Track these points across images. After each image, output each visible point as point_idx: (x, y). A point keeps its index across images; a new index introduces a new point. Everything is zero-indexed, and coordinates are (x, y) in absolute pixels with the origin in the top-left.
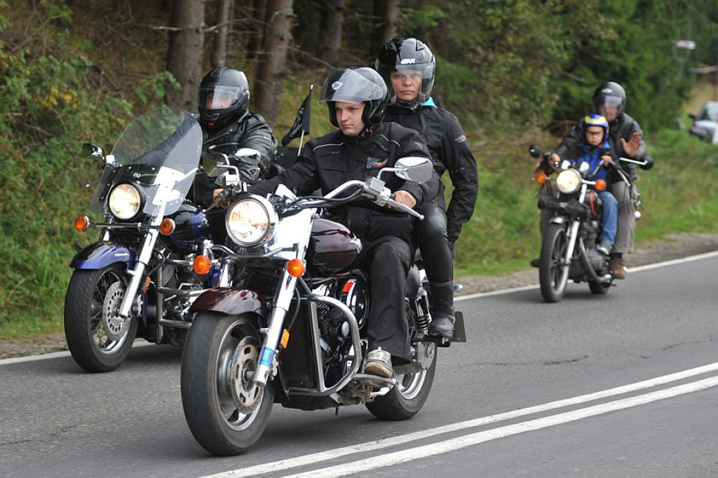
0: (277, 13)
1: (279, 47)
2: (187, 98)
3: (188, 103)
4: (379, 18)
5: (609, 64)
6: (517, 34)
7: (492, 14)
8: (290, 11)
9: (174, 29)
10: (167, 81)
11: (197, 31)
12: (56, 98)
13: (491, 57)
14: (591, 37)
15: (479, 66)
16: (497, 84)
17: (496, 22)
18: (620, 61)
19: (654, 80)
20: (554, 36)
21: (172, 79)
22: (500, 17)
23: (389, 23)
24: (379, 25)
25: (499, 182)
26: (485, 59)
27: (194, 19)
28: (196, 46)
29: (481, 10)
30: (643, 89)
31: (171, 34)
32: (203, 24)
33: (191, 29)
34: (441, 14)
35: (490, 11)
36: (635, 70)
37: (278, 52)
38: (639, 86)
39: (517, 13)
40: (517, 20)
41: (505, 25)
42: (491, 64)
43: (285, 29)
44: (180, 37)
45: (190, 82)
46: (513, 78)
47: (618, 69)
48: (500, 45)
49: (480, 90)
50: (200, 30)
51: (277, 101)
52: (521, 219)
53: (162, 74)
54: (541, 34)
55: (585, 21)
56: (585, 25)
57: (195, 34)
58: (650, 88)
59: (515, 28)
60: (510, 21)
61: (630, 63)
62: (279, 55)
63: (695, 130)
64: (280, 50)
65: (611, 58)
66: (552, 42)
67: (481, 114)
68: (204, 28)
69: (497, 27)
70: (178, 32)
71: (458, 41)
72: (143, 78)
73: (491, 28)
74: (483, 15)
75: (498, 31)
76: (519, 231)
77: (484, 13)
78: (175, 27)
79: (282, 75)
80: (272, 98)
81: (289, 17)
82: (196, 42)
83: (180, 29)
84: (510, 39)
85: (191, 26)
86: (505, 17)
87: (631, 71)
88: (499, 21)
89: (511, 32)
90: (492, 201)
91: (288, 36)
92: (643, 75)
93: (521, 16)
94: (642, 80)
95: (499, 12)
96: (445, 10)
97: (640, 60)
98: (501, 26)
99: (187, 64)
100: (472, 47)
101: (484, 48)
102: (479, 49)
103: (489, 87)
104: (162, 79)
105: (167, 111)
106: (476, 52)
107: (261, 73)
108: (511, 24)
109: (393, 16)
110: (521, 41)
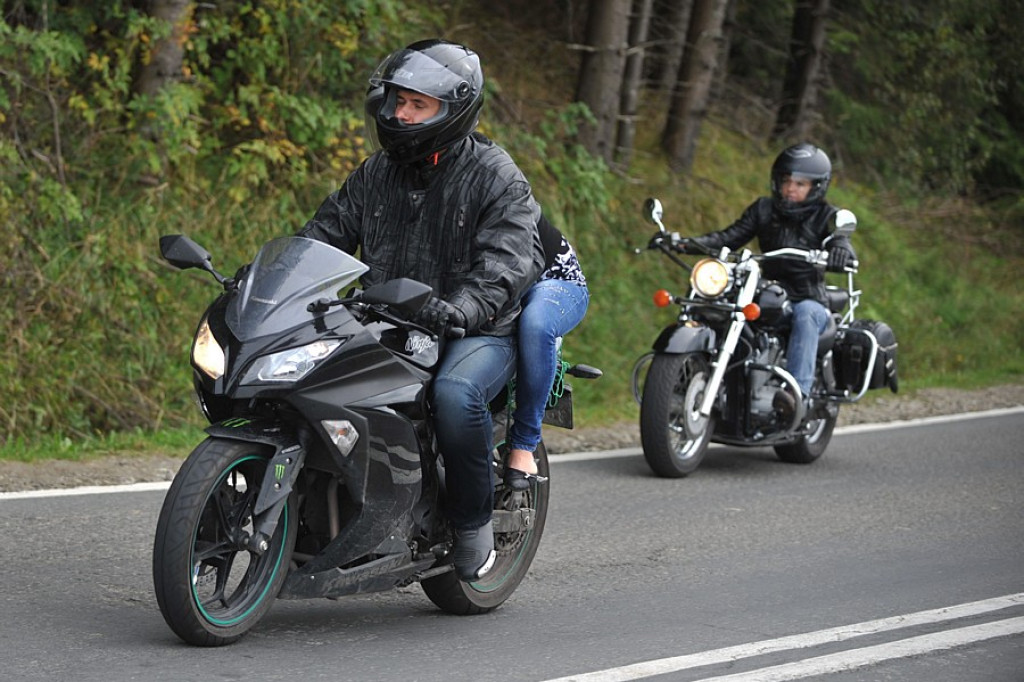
0: (705, 34)
1: (702, 77)
2: (600, 137)
3: (601, 145)
4: (801, 43)
6: (937, 68)
7: (905, 40)
8: (717, 32)
9: (590, 49)
10: (581, 115)
11: (618, 53)
13: (903, 96)
15: (886, 107)
17: (907, 50)
20: (982, 73)
21: (588, 113)
22: (913, 44)
23: (813, 51)
24: (801, 53)
25: (930, 264)
26: (895, 99)
27: (616, 38)
28: (616, 72)
29: (891, 33)
31: (585, 55)
32: (625, 45)
33: (610, 51)
34: (855, 38)
35: (902, 36)
37: (699, 84)
40: (938, 50)
41: (922, 57)
43: (711, 55)
44: (595, 61)
45: (605, 117)
46: (926, 126)
49: (887, 139)
50: (624, 53)
51: (693, 146)
52: (955, 313)
53: (575, 105)
54: (963, 67)
57: (614, 57)
59: (934, 60)
60: (929, 49)
62: (700, 87)
64: (703, 81)
66: (979, 81)
68: (627, 49)
69: (908, 58)
70: (594, 53)
71: (868, 73)
72: (549, 108)
73: (899, 58)
74: (894, 39)
75: (910, 63)
76: (953, 328)
77: (897, 37)
78: (592, 45)
79: (702, 114)
80: (687, 142)
81: (716, 40)
82: (616, 67)
83: (598, 49)
84: (927, 74)
85: (612, 47)
86: (922, 45)
88: (913, 48)
89: (930, 66)
91: (713, 62)
93: (943, 46)
95: (915, 37)
96: (857, 31)
98: (914, 57)
99: (603, 95)
100: (881, 82)
101: (893, 83)
102: (888, 85)
103: (896, 136)
104: (575, 111)
106: (883, 89)
107: (676, 109)
108: (929, 55)
109: (819, 42)
110: (941, 76)
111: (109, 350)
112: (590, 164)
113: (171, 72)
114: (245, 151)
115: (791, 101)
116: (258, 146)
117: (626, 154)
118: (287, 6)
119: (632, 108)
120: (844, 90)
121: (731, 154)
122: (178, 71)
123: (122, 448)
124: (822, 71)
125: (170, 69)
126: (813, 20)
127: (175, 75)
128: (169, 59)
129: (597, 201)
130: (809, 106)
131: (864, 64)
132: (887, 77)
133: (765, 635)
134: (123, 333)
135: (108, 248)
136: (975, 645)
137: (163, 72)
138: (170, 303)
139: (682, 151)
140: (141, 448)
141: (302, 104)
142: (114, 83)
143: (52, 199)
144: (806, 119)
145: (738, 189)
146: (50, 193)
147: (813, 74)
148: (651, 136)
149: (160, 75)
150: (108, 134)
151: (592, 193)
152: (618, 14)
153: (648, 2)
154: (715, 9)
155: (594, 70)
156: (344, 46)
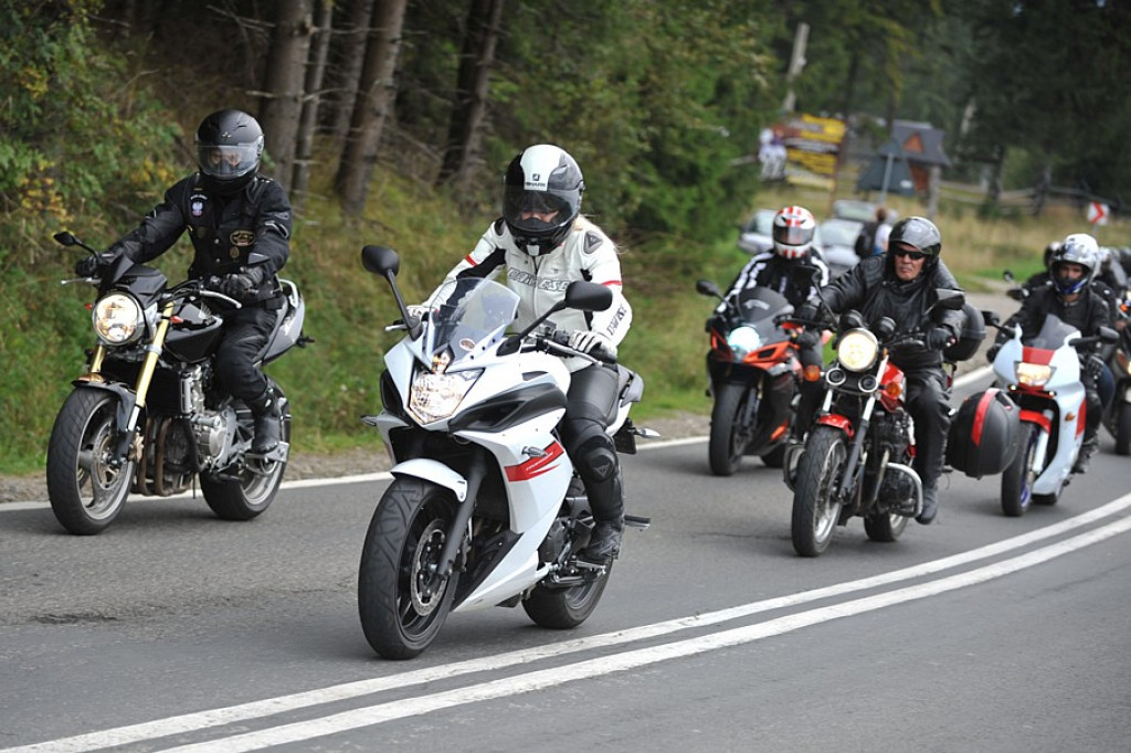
0: (377, 82)
1: (374, 123)
4: (466, 92)
5: (675, 159)
6: (591, 117)
8: (389, 80)
9: (268, 95)
11: (295, 100)
12: (150, 173)
14: (672, 125)
17: (564, 100)
18: (690, 157)
19: (727, 184)
20: (633, 121)
22: (569, 94)
23: (477, 100)
24: (466, 101)
27: (293, 86)
28: (293, 118)
29: (548, 83)
30: (714, 194)
31: (263, 101)
32: (302, 92)
33: (287, 98)
34: (514, 88)
35: (558, 86)
36: (708, 169)
38: (710, 190)
39: (591, 90)
40: (593, 101)
41: (577, 106)
43: (383, 103)
44: (274, 106)
45: (282, 161)
47: (684, 166)
50: (300, 100)
51: (364, 190)
54: (617, 117)
55: (667, 106)
56: (667, 111)
57: (292, 104)
58: (722, 193)
59: (589, 110)
60: (584, 99)
61: (703, 162)
62: (373, 132)
63: (744, 245)
64: (375, 128)
65: (678, 152)
66: (632, 129)
68: (303, 96)
69: (565, 107)
70: (273, 98)
71: (526, 122)
73: (555, 107)
74: (550, 89)
75: (566, 112)
78: (270, 92)
79: (373, 159)
80: (359, 186)
81: (388, 88)
82: (292, 113)
83: (276, 96)
84: (582, 122)
85: (289, 94)
86: (578, 95)
87: (703, 171)
88: (569, 98)
89: (585, 115)
91: (384, 110)
92: (717, 175)
93: (598, 96)
94: (714, 184)
95: (571, 88)
96: (517, 82)
97: (714, 157)
98: (570, 106)
99: (281, 140)
107: (349, 152)
108: (585, 104)
109: (483, 91)
110: (595, 126)
115: (457, 147)
117: (302, 197)
119: (307, 152)
120: (504, 137)
121: (401, 198)
124: (484, 120)
126: (478, 70)
130: (473, 152)
131: (523, 113)
132: (544, 125)
136: (651, 666)
139: (355, 196)
144: (470, 164)
145: (407, 231)
147: (477, 122)
148: (324, 180)
152: (295, 62)
153: (324, 50)
154: (388, 57)
155: (272, 116)
156: (34, 89)
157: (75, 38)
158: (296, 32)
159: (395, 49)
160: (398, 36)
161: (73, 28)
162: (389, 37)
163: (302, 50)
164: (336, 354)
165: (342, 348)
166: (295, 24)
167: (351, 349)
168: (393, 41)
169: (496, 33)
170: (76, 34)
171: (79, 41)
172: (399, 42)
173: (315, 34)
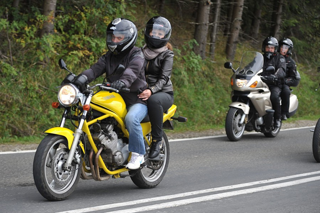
0: (236, 19)
1: (236, 32)
2: (201, 49)
3: (201, 51)
4: (273, 22)
7: (316, 23)
8: (240, 18)
9: (197, 24)
10: (194, 43)
11: (206, 25)
13: (315, 38)
15: (310, 42)
16: (316, 49)
21: (196, 42)
23: (277, 24)
24: (273, 25)
26: (312, 39)
27: (205, 20)
28: (205, 30)
31: (196, 25)
32: (208, 22)
33: (203, 24)
34: (297, 21)
35: (315, 21)
37: (235, 34)
42: (315, 41)
43: (238, 25)
44: (199, 27)
45: (203, 44)
48: (318, 34)
49: (310, 50)
50: (207, 24)
51: (234, 52)
53: (192, 40)
57: (205, 26)
62: (236, 35)
64: (236, 33)
67: (310, 60)
68: (208, 24)
70: (199, 25)
71: (303, 32)
72: (185, 41)
73: (315, 28)
75: (318, 29)
77: (313, 22)
79: (236, 42)
80: (233, 51)
81: (240, 21)
82: (205, 29)
85: (204, 23)
88: (318, 25)
90: (313, 92)
91: (240, 28)
99: (202, 37)
100: (308, 34)
101: (312, 35)
102: (310, 35)
103: (313, 49)
104: (192, 42)
105: (193, 54)
106: (309, 36)
107: (229, 41)
109: (279, 21)
111: (21, 113)
112: (196, 57)
113: (50, 31)
114: (72, 54)
116: (75, 52)
117: (213, 54)
118: (91, 11)
119: (214, 41)
120: (296, 37)
122: (53, 31)
123: (7, 142)
125: (49, 30)
126: (277, 15)
127: (51, 32)
128: (49, 27)
129: (197, 67)
131: (301, 29)
132: (310, 33)
133: (158, 196)
134: (27, 108)
135: (27, 83)
137: (47, 31)
138: (46, 99)
139: (231, 54)
140: (13, 142)
141: (91, 39)
142: (30, 34)
143: (7, 69)
146: (7, 67)
147: (277, 31)
149: (47, 32)
150: (31, 50)
151: (196, 65)
152: (206, 13)
153: (218, 10)
154: (239, 11)
155: (199, 30)
156: (106, 23)
157: (122, 7)
158: (205, 4)
159: (242, 9)
160: (243, 5)
161: (122, 4)
162: (240, 5)
163: (207, 9)
164: (221, 101)
165: (223, 100)
166: (205, 2)
167: (226, 100)
168: (241, 6)
169: (282, 4)
170: (123, 6)
171: (123, 7)
172: (243, 7)
173: (211, 4)
